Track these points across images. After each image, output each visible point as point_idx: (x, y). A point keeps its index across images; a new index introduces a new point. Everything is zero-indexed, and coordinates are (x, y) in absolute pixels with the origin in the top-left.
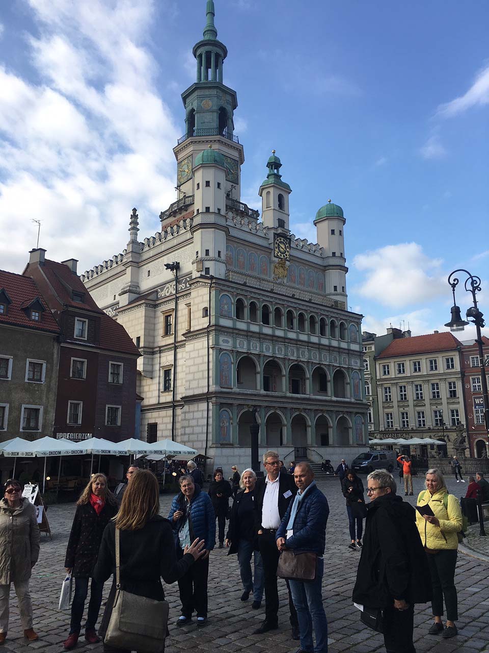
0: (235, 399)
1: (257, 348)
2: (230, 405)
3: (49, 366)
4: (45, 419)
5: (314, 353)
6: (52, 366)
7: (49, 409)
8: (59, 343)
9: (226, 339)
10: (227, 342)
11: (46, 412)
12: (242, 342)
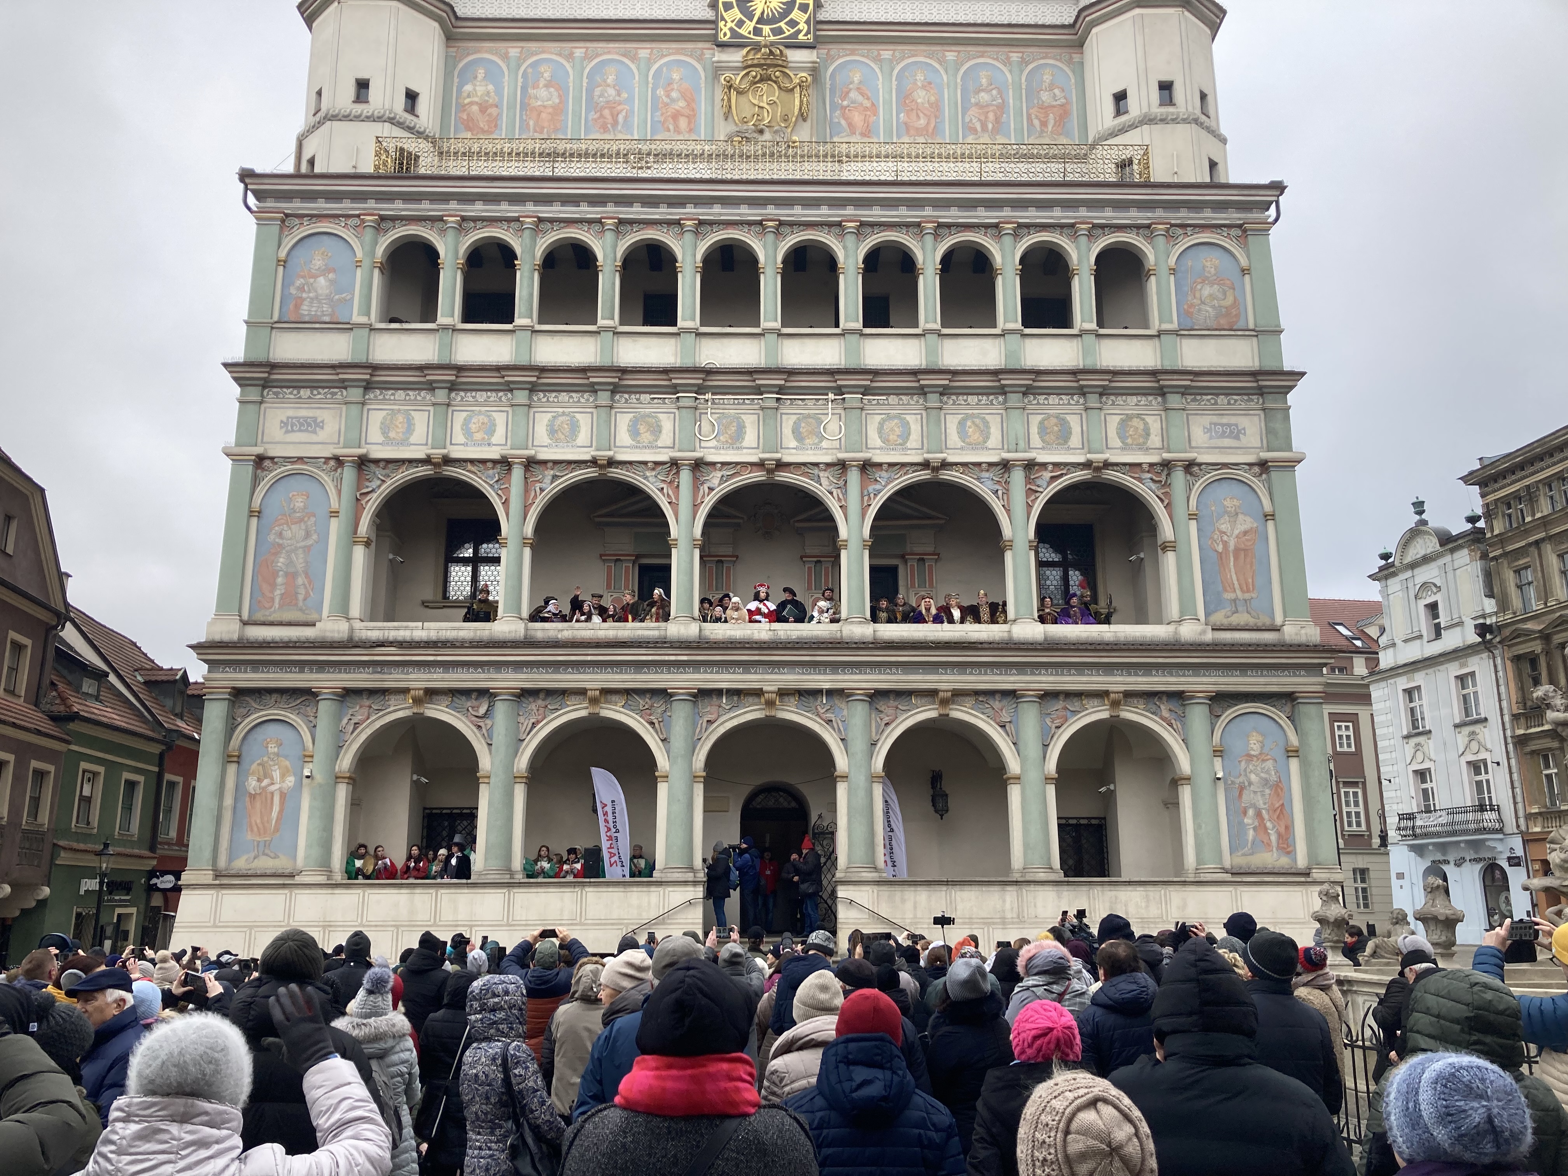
0: (322, 666)
1: (491, 431)
2: (308, 695)
5: (889, 417)
9: (303, 413)
10: (312, 425)
12: (400, 418)
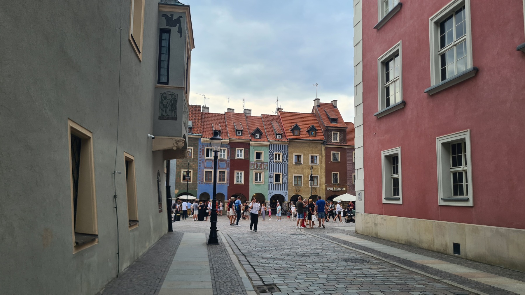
3: (320, 156)
4: (321, 181)
6: (322, 157)
7: (322, 176)
8: (324, 145)
11: (321, 178)
